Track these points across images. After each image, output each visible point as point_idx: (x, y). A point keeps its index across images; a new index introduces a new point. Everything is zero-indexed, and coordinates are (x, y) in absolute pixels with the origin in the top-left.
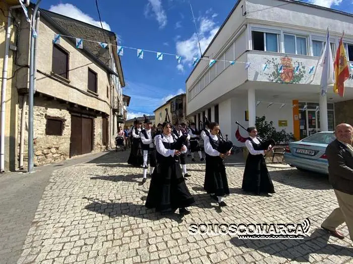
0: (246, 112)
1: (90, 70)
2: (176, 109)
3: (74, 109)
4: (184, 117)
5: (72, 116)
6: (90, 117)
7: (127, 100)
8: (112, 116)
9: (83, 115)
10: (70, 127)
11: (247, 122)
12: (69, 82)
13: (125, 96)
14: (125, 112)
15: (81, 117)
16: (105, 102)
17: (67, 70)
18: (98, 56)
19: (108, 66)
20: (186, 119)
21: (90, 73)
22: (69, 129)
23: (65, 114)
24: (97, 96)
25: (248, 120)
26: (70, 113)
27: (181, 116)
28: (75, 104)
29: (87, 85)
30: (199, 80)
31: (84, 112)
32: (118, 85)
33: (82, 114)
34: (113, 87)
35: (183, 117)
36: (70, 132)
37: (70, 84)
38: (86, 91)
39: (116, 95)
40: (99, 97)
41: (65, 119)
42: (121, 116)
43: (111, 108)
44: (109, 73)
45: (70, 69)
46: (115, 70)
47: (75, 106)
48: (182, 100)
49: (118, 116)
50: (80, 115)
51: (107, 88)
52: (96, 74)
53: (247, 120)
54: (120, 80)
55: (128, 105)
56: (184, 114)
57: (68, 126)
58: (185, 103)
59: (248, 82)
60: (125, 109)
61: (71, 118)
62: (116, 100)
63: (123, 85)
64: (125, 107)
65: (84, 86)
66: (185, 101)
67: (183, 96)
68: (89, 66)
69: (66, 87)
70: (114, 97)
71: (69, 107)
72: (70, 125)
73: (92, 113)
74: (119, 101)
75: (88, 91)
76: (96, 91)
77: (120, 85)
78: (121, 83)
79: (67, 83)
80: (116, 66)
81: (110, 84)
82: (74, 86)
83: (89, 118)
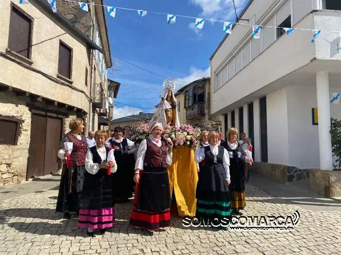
0: (313, 109)
1: (62, 44)
2: (194, 102)
3: (37, 104)
4: (207, 117)
5: (33, 114)
6: (59, 116)
7: (115, 87)
8: (91, 114)
9: (49, 114)
10: (29, 132)
11: (316, 126)
12: (31, 63)
13: (111, 81)
14: (111, 107)
15: (46, 116)
16: (83, 92)
17: (29, 45)
18: (74, 21)
19: (88, 36)
20: (210, 119)
21: (63, 48)
22: (27, 135)
23: (23, 112)
24: (71, 83)
25: (317, 124)
26: (30, 110)
27: (202, 114)
28: (39, 96)
29: (57, 66)
30: (232, 57)
31: (50, 108)
32: (102, 65)
33: (47, 111)
34: (95, 69)
35: (204, 115)
36: (30, 139)
37: (33, 66)
38: (55, 77)
39: (98, 81)
40: (74, 85)
41: (23, 119)
42: (104, 114)
43: (90, 101)
44: (90, 47)
45: (33, 44)
46: (97, 42)
47: (39, 99)
48: (203, 88)
49: (100, 115)
50: (44, 113)
51: (87, 70)
52: (70, 50)
53: (315, 123)
54: (105, 58)
55: (115, 96)
56: (206, 111)
57: (26, 130)
58: (209, 94)
59: (315, 62)
60: (111, 102)
61: (32, 117)
62: (98, 89)
63: (109, 65)
64: (111, 100)
65: (52, 69)
66: (209, 89)
67: (206, 81)
68: (60, 37)
69: (26, 70)
70: (95, 84)
71: (29, 100)
72: (29, 129)
73: (63, 110)
74: (102, 90)
75: (58, 77)
76: (69, 76)
77: (104, 64)
78: (106, 62)
79: (28, 65)
80: (100, 36)
81: (90, 64)
82: (38, 69)
83: (57, 118)
